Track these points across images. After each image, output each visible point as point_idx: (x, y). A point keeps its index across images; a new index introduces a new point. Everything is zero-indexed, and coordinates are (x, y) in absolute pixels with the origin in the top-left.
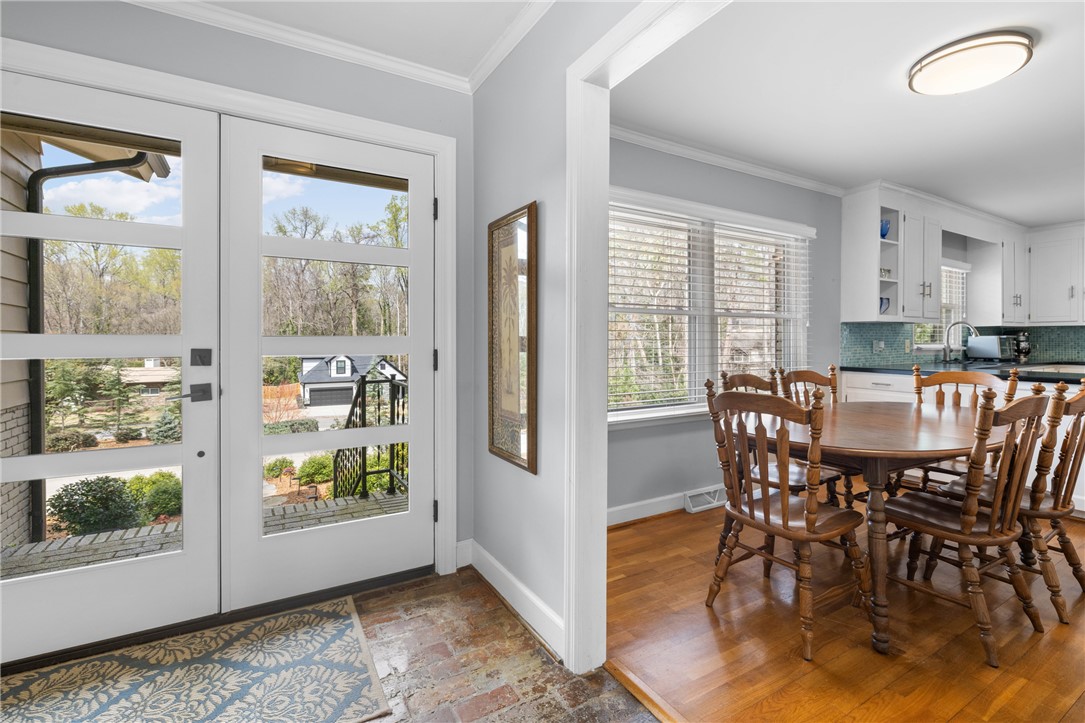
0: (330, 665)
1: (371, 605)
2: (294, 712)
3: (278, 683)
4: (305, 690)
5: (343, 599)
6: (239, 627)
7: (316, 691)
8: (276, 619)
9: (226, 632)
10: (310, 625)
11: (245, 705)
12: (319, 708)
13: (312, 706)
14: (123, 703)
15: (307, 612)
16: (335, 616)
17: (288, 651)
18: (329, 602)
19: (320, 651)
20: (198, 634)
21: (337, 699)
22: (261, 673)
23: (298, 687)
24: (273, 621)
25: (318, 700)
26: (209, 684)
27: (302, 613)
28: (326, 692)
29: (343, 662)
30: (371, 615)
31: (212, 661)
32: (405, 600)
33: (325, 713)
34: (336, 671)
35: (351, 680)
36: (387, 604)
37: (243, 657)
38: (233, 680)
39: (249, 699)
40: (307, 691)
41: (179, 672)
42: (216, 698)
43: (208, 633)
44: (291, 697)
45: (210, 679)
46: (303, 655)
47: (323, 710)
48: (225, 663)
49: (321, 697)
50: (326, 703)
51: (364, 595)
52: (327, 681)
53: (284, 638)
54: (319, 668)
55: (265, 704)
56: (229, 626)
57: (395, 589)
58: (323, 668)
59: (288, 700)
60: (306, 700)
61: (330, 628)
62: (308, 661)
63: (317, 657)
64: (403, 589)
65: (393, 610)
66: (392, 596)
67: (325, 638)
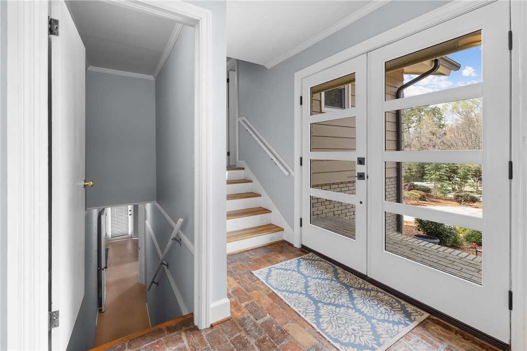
0: (373, 328)
1: (433, 328)
2: (339, 327)
3: (351, 315)
4: (353, 325)
5: (423, 312)
6: (371, 286)
7: (354, 330)
8: (385, 294)
9: (365, 285)
10: (393, 308)
11: (334, 310)
12: (346, 336)
13: (346, 332)
14: (320, 281)
15: (400, 303)
16: (408, 315)
17: (370, 308)
18: (415, 308)
19: (379, 320)
20: (358, 278)
21: (355, 341)
22: (352, 306)
23: (353, 322)
24: (383, 294)
25: (350, 333)
26: (338, 295)
27: (397, 301)
28: (356, 334)
29: (379, 333)
30: (424, 331)
31: (348, 290)
32: (458, 344)
33: (345, 339)
34: (371, 333)
35: (369, 342)
36: (443, 336)
37: (356, 296)
38: (344, 299)
39: (338, 310)
40: (353, 327)
41: (339, 285)
42: (333, 300)
43: (361, 281)
44: (346, 322)
45: (341, 293)
46: (372, 315)
47: (346, 337)
48: (350, 293)
49: (352, 334)
50: (350, 338)
51: (438, 321)
52: (363, 332)
53: (376, 303)
54: (368, 325)
55: (338, 316)
56: (368, 283)
57: (462, 335)
58: (370, 326)
59: (344, 322)
60: (347, 329)
61: (398, 317)
62: (369, 318)
63: (374, 321)
64: (468, 339)
65: (441, 341)
66: (453, 335)
67: (389, 318)
